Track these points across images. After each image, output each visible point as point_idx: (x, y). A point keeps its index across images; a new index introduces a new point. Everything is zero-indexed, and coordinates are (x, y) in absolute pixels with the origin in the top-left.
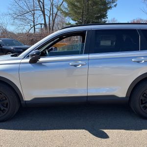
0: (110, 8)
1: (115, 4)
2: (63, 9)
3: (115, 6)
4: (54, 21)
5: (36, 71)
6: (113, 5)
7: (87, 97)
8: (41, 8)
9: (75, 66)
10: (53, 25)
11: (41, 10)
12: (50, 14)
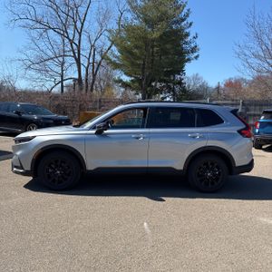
0: (189, 60)
1: (196, 54)
2: (111, 57)
3: (196, 57)
4: (94, 75)
5: (101, 143)
6: (193, 56)
7: (147, 168)
8: (74, 53)
9: (138, 138)
10: (93, 82)
11: (74, 56)
12: (89, 63)
